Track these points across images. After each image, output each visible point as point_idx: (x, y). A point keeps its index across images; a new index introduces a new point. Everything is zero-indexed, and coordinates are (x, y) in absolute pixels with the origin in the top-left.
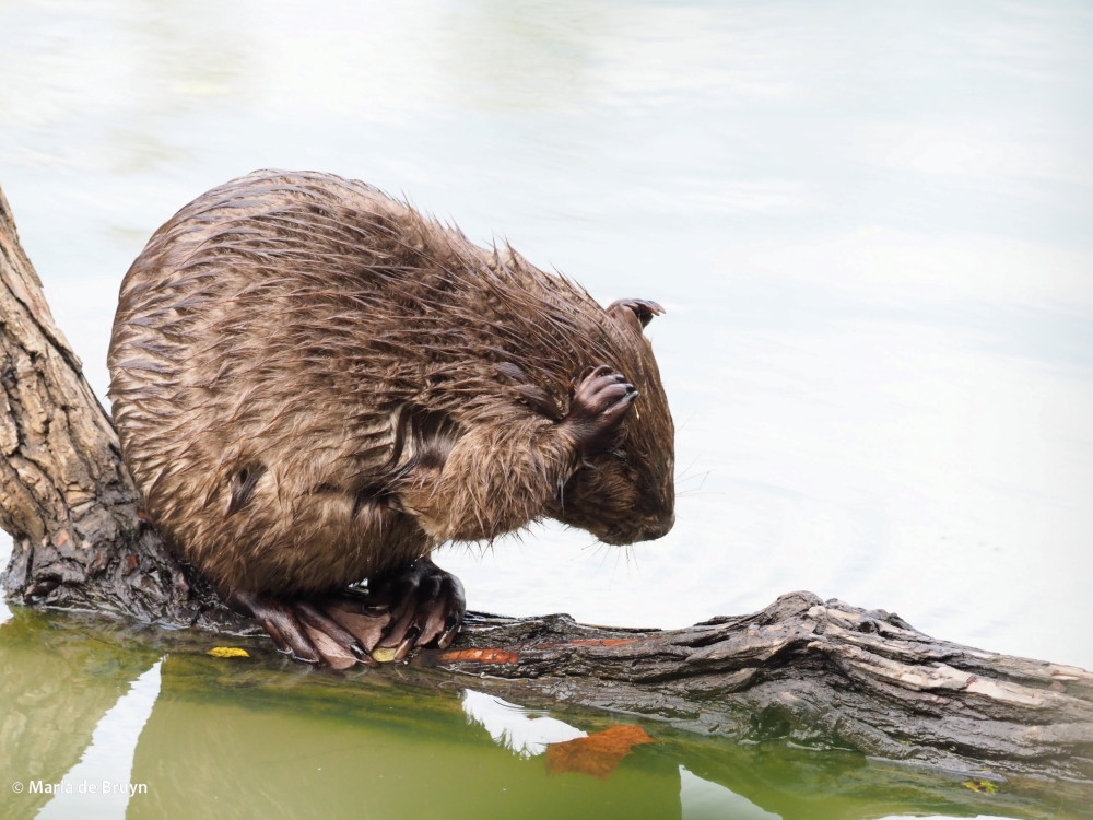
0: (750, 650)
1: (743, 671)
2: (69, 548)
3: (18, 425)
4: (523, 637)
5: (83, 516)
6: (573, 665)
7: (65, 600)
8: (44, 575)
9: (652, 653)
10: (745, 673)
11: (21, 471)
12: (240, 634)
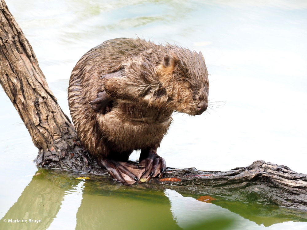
0: (246, 177)
1: (244, 183)
2: (54, 152)
3: (39, 117)
4: (182, 174)
5: (58, 142)
6: (197, 182)
7: (53, 166)
8: (47, 159)
9: (218, 178)
11: (40, 130)
12: (103, 175)
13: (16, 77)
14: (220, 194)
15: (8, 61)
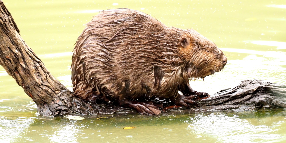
0: (247, 91)
3: (41, 78)
5: (61, 95)
8: (56, 110)
11: (44, 88)
13: (17, 49)
14: (227, 109)
15: (8, 36)
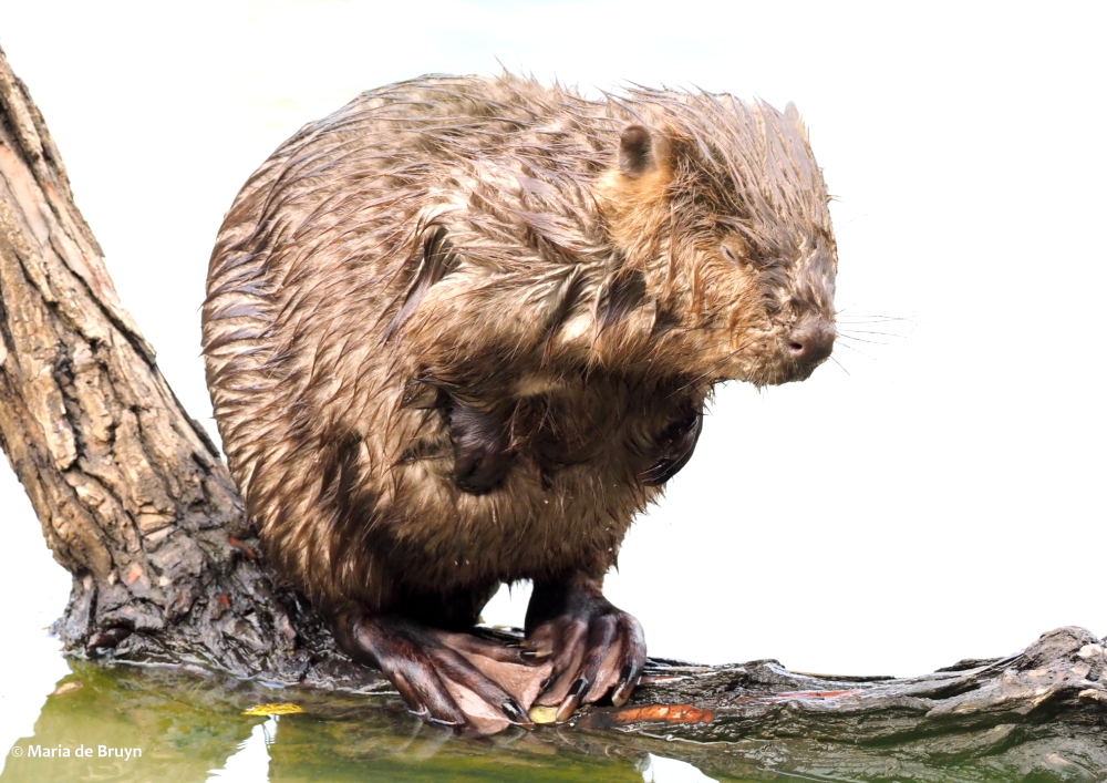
0: (1006, 701)
1: (999, 728)
2: (142, 587)
3: (76, 432)
4: (718, 690)
5: (159, 545)
6: (784, 723)
7: (138, 652)
8: (111, 621)
9: (883, 707)
10: (1001, 731)
11: (80, 490)
12: (362, 691)
